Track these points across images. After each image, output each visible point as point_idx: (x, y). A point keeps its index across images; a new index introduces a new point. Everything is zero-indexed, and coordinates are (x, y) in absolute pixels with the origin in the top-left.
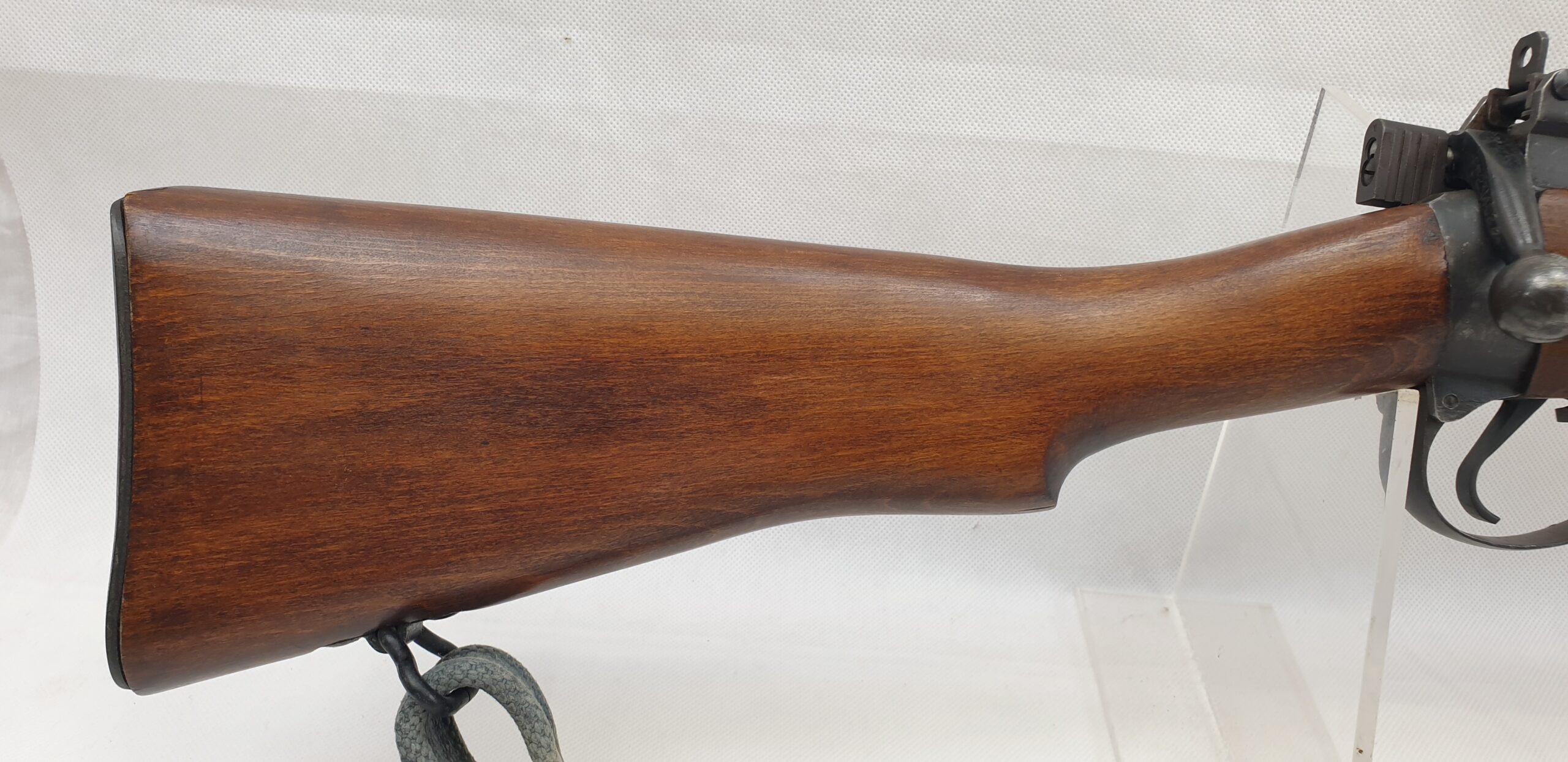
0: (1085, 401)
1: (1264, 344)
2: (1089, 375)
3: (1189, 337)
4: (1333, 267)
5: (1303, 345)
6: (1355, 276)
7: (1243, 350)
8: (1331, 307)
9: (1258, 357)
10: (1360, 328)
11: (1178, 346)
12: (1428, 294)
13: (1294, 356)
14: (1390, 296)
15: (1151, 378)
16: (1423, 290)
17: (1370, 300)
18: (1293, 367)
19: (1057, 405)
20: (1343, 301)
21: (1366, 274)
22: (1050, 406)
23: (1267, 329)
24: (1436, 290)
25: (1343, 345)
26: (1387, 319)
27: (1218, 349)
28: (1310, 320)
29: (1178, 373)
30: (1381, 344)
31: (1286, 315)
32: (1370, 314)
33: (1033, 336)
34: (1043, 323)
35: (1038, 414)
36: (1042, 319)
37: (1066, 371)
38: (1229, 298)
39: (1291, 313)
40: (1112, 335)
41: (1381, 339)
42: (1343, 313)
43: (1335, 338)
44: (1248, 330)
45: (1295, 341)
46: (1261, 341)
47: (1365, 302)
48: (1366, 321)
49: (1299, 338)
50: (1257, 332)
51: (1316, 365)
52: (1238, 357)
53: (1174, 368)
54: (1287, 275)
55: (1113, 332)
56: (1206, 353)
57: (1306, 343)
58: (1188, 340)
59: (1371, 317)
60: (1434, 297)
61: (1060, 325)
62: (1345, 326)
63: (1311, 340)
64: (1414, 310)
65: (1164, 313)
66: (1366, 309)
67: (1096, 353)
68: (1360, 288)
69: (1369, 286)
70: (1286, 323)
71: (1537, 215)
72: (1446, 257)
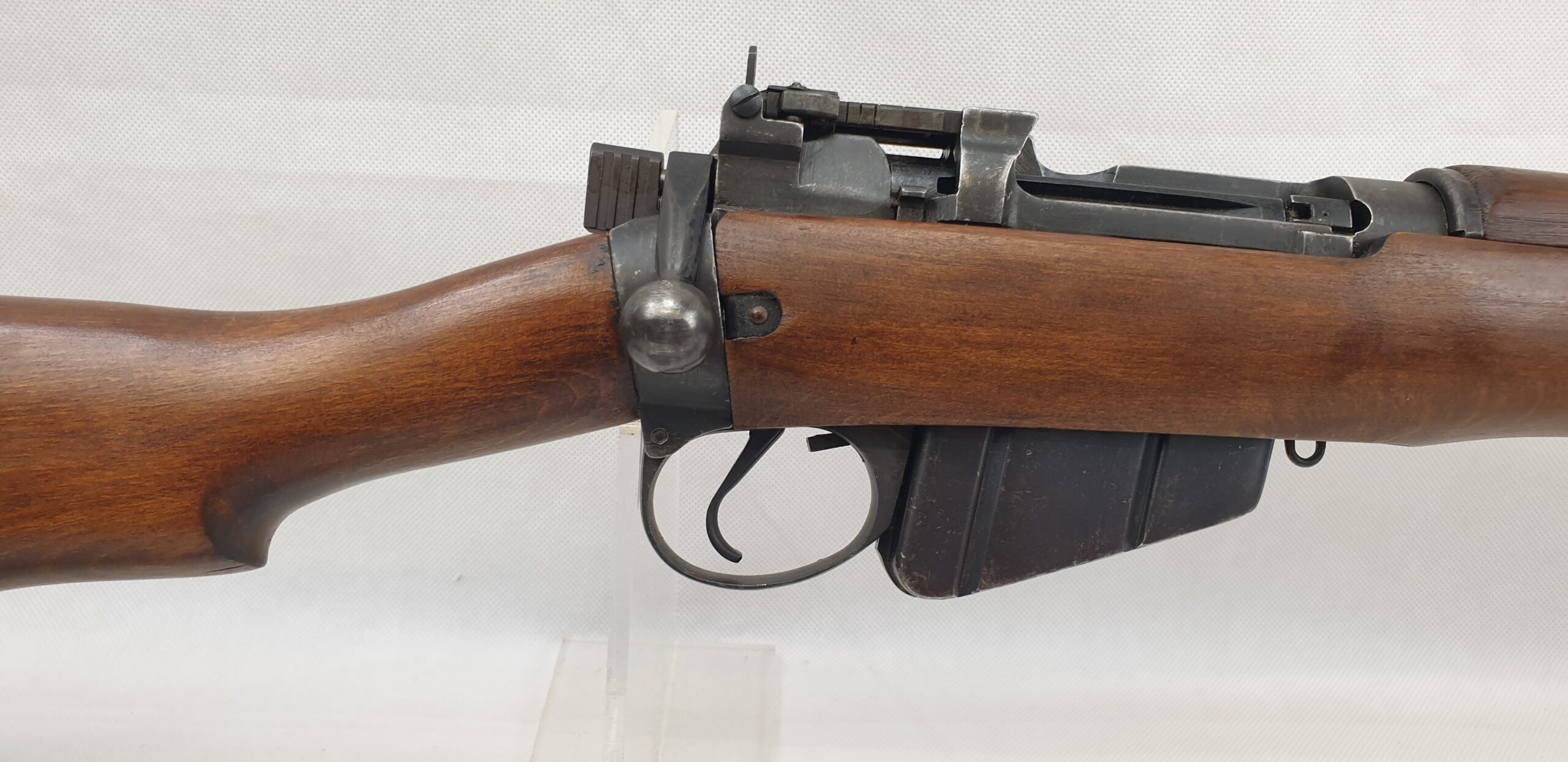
0: (236, 453)
1: (422, 385)
2: (238, 425)
3: (343, 381)
4: (493, 301)
5: (466, 384)
6: (515, 310)
7: (401, 393)
8: (492, 343)
9: (418, 399)
10: (525, 364)
11: (331, 391)
12: (594, 326)
13: (457, 397)
14: (553, 329)
15: (305, 426)
16: (588, 322)
17: (532, 334)
18: (460, 408)
19: (207, 458)
20: (503, 336)
21: (528, 307)
22: (199, 460)
23: (424, 369)
24: (602, 321)
25: (510, 382)
26: (554, 354)
27: (373, 392)
28: (469, 358)
29: (334, 419)
30: (553, 380)
31: (444, 353)
32: (534, 349)
33: (183, 386)
34: (195, 371)
35: (187, 469)
36: (194, 368)
37: (215, 421)
38: (386, 338)
39: (448, 351)
40: (263, 382)
41: (552, 375)
42: (505, 349)
43: (499, 376)
44: (405, 371)
45: (457, 381)
46: (419, 382)
47: (528, 336)
48: (530, 356)
49: (459, 377)
50: (414, 372)
51: (485, 405)
52: (396, 400)
53: (328, 415)
54: (446, 311)
55: (264, 378)
56: (362, 397)
57: (469, 382)
58: (342, 384)
59: (536, 352)
60: (601, 329)
61: (212, 373)
62: (508, 363)
63: (474, 379)
64: (582, 343)
65: (319, 357)
66: (529, 344)
67: (245, 401)
68: (521, 322)
69: (530, 319)
70: (445, 361)
71: (712, 239)
72: (614, 286)
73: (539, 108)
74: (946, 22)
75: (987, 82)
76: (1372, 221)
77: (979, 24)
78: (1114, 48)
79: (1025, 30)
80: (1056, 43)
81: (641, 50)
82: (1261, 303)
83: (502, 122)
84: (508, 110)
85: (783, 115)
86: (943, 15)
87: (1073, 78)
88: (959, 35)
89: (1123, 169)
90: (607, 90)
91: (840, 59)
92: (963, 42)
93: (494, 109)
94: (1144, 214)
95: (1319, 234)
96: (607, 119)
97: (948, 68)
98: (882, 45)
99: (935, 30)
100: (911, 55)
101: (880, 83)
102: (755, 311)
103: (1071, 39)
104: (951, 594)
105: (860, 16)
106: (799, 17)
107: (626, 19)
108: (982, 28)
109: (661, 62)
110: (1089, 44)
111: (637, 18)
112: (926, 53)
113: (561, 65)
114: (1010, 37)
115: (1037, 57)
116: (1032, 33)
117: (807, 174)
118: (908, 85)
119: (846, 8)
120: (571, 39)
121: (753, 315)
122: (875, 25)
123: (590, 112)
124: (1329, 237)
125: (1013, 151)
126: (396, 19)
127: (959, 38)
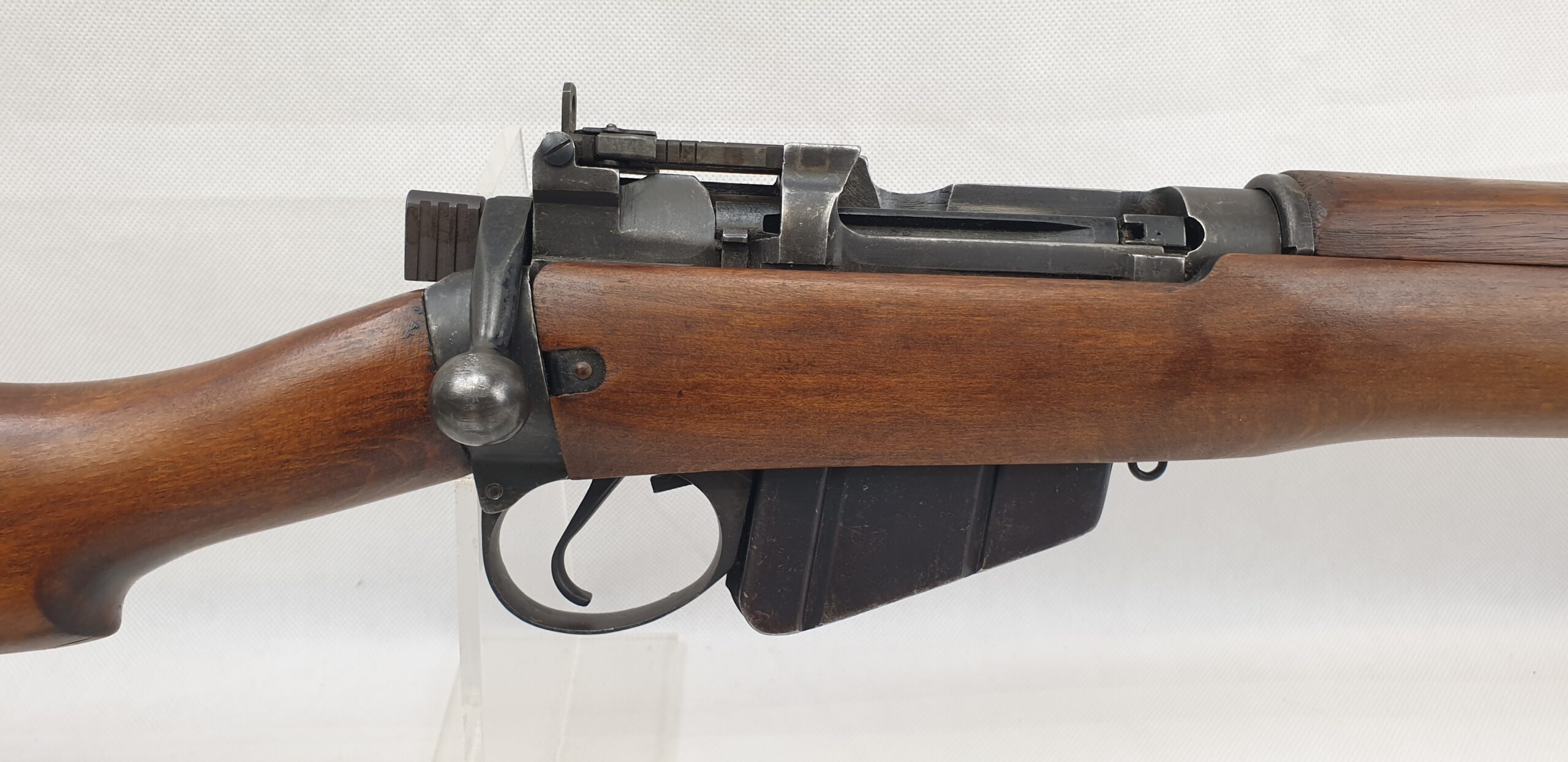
0: (66, 536)
1: (246, 460)
2: (65, 509)
3: (168, 459)
4: (309, 372)
5: (290, 457)
6: (332, 380)
7: (226, 467)
8: (312, 414)
9: (243, 473)
10: (347, 433)
11: (156, 470)
12: (413, 392)
13: (283, 469)
14: (372, 397)
15: (134, 505)
16: (406, 388)
17: (350, 403)
18: (287, 479)
19: (36, 543)
20: (322, 407)
21: (344, 376)
22: (29, 545)
23: (247, 443)
24: (421, 386)
25: (333, 452)
26: (374, 422)
27: (199, 469)
28: (290, 430)
29: (162, 497)
30: (376, 447)
31: (265, 426)
32: (354, 418)
33: (5, 471)
34: (15, 456)
35: (16, 555)
36: (14, 453)
37: (40, 506)
38: (206, 413)
39: (269, 424)
40: (86, 464)
41: (374, 442)
42: (325, 419)
43: (322, 446)
44: (229, 446)
45: (280, 453)
46: (243, 456)
47: (347, 406)
48: (351, 426)
49: (283, 449)
50: (237, 447)
51: (311, 474)
52: (222, 475)
53: (156, 493)
54: (264, 383)
55: (88, 460)
56: (188, 474)
57: (292, 454)
58: (166, 462)
59: (356, 421)
60: (420, 394)
61: (32, 458)
62: (330, 433)
63: (297, 451)
64: (401, 410)
65: (142, 436)
66: (348, 413)
67: (69, 484)
68: (339, 392)
69: (348, 388)
70: (266, 435)
71: (530, 294)
72: (431, 348)
73: (388, 123)
74: (796, 19)
75: (842, 78)
76: (1205, 240)
77: (830, 21)
78: (969, 39)
79: (877, 24)
80: (910, 36)
81: (486, 60)
82: (1087, 336)
83: (352, 139)
84: (356, 126)
85: (598, 160)
86: (792, 12)
87: (930, 70)
88: (811, 32)
89: (957, 187)
90: (455, 101)
91: (692, 60)
92: (814, 39)
93: (343, 126)
94: (970, 246)
95: (1150, 257)
96: (459, 131)
97: (803, 66)
98: (733, 45)
99: (785, 29)
100: (763, 54)
101: (734, 84)
102: (580, 366)
103: (925, 31)
104: (795, 629)
105: (707, 17)
106: (646, 19)
107: (468, 29)
108: (833, 25)
109: (508, 71)
110: (944, 35)
111: (479, 27)
112: (778, 51)
113: (406, 79)
114: (863, 33)
115: (891, 51)
116: (884, 27)
117: (628, 219)
118: (764, 84)
119: (692, 8)
120: (413, 52)
121: (577, 370)
122: (723, 25)
123: (441, 124)
124: (1158, 259)
125: (835, 188)
126: (231, 40)
127: (811, 35)
